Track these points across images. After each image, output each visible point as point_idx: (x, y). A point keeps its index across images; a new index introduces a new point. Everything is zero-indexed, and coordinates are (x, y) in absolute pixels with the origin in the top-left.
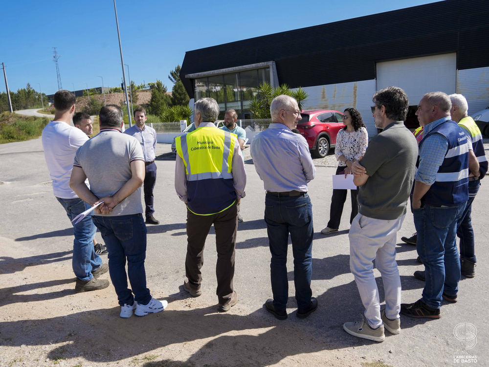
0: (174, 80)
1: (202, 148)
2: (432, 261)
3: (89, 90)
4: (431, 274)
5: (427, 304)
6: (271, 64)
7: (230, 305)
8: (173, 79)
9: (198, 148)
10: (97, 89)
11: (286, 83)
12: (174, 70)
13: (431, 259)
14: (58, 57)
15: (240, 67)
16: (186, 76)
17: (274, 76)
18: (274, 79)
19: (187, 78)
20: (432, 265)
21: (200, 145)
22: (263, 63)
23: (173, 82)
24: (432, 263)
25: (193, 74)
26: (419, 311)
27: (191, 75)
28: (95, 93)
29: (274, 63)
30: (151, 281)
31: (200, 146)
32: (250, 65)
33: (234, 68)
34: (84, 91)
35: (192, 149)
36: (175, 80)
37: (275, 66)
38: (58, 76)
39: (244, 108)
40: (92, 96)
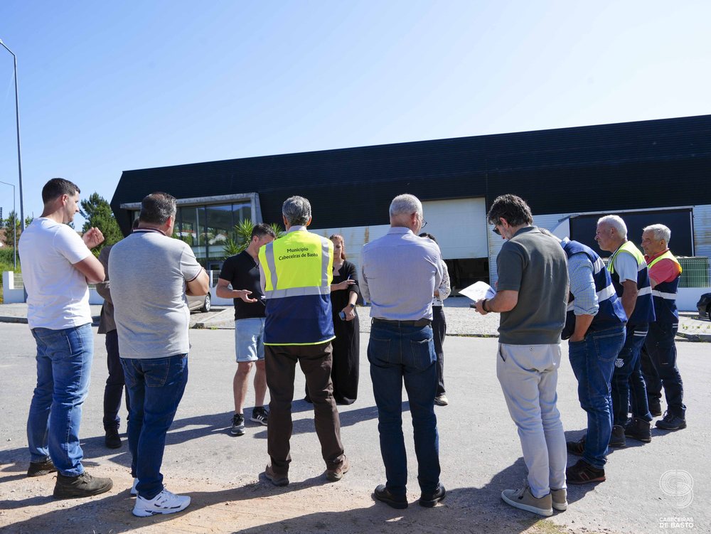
0: (86, 214)
1: (293, 256)
2: (598, 407)
4: (597, 423)
5: (593, 465)
6: (252, 195)
7: (342, 471)
8: (84, 212)
9: (287, 257)
11: (276, 222)
12: (88, 200)
13: (597, 404)
15: (207, 198)
16: (122, 206)
17: (256, 212)
18: (257, 218)
19: (123, 209)
20: (598, 411)
22: (242, 195)
23: (85, 216)
24: (599, 409)
25: (133, 204)
26: (583, 475)
27: (130, 205)
29: (257, 196)
30: (180, 467)
31: (290, 255)
32: (222, 196)
33: (198, 199)
35: (281, 258)
36: (89, 214)
37: (258, 200)
39: (210, 256)
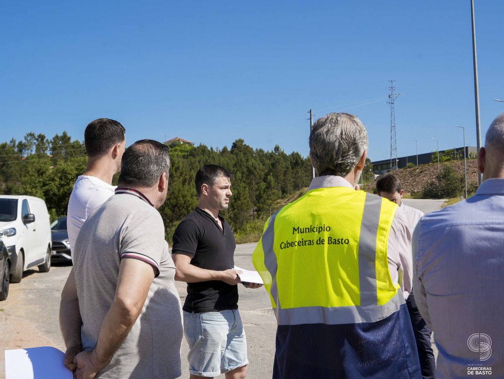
1: (302, 243)
3: (443, 152)
9: (292, 244)
10: (457, 150)
14: (395, 96)
21: (298, 237)
28: (454, 158)
31: (297, 240)
34: (434, 153)
35: (283, 246)
38: (393, 127)
40: (447, 163)
